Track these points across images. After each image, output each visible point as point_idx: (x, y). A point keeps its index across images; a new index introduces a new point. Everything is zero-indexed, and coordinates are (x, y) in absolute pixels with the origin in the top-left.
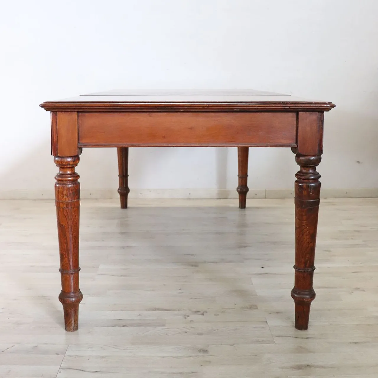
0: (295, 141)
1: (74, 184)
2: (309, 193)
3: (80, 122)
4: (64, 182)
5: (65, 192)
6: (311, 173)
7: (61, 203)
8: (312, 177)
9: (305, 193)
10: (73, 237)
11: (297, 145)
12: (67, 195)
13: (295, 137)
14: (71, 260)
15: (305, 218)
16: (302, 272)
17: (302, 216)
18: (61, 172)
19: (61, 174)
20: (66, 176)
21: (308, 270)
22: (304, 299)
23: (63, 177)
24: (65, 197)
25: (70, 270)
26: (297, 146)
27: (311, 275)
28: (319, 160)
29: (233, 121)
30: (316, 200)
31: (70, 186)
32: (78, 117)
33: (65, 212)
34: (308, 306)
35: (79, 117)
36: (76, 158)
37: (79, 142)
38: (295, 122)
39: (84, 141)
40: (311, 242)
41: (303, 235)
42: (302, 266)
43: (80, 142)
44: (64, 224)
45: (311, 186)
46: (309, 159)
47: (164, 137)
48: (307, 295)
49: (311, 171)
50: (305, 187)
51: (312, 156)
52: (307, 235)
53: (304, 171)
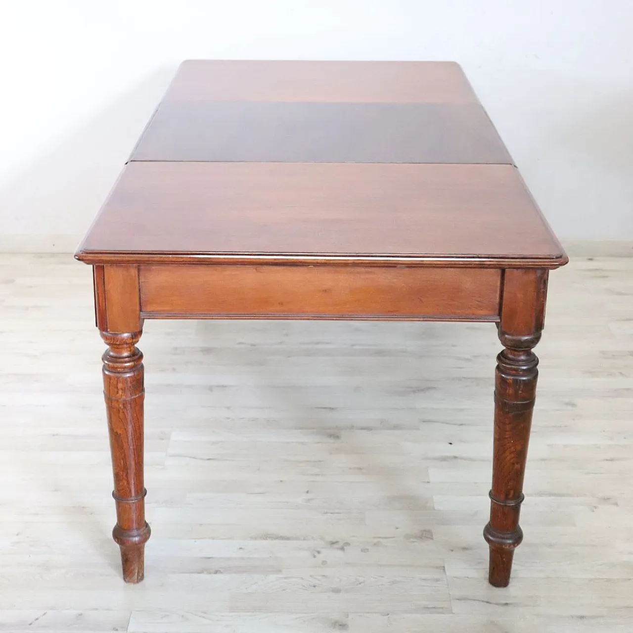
0: (497, 312)
1: (134, 372)
2: (516, 392)
3: (142, 280)
4: (118, 370)
5: (120, 385)
6: (523, 361)
7: (115, 400)
8: (524, 368)
9: (510, 391)
10: (134, 449)
11: (501, 319)
12: (123, 390)
13: (497, 307)
14: (132, 482)
15: (508, 427)
16: (500, 505)
17: (504, 424)
18: (112, 354)
19: (111, 356)
20: (122, 360)
21: (512, 503)
22: (504, 546)
23: (117, 362)
24: (120, 392)
25: (131, 496)
26: (499, 321)
27: (516, 510)
28: (537, 339)
29: (395, 280)
30: (528, 402)
31: (128, 375)
32: (139, 271)
33: (121, 415)
34: (509, 555)
35: (141, 273)
36: (137, 334)
37: (141, 311)
38: (499, 283)
39: (150, 308)
40: (517, 463)
41: (504, 452)
42: (502, 496)
43: (143, 310)
44: (119, 432)
45: (520, 380)
46: (520, 341)
47: (281, 304)
48: (507, 539)
49: (523, 358)
50: (511, 381)
51: (524, 335)
52: (511, 453)
53: (510, 356)
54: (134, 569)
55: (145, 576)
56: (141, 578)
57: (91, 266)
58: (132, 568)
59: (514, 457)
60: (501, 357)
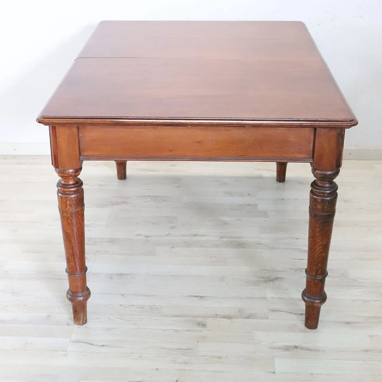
0: (311, 156)
1: (77, 194)
2: (323, 208)
3: (81, 135)
4: (67, 192)
5: (68, 203)
6: (327, 187)
7: (65, 212)
8: (328, 192)
9: (319, 207)
10: (78, 243)
11: (313, 160)
12: (70, 206)
13: (311, 153)
14: (77, 263)
15: (318, 230)
16: (313, 278)
17: (316, 227)
18: (63, 182)
19: (62, 184)
20: (69, 186)
21: (319, 277)
22: (314, 304)
23: (66, 188)
24: (68, 207)
25: (77, 272)
26: (312, 162)
27: (322, 281)
28: (337, 173)
29: (244, 135)
30: (330, 213)
31: (73, 196)
32: (78, 130)
33: (69, 220)
34: (318, 310)
35: (80, 130)
36: (79, 170)
37: (80, 155)
38: (312, 137)
39: (85, 153)
40: (324, 252)
41: (315, 245)
42: (314, 273)
43: (82, 154)
44: (68, 232)
45: (326, 200)
46: (326, 174)
47: (171, 151)
48: (316, 299)
49: (327, 185)
50: (320, 200)
51: (329, 171)
52: (319, 246)
53: (320, 184)
54: (80, 316)
55: (88, 321)
56: (85, 322)
57: (48, 126)
58: (79, 316)
59: (321, 249)
60: (314, 184)
